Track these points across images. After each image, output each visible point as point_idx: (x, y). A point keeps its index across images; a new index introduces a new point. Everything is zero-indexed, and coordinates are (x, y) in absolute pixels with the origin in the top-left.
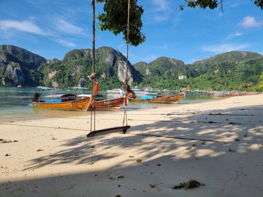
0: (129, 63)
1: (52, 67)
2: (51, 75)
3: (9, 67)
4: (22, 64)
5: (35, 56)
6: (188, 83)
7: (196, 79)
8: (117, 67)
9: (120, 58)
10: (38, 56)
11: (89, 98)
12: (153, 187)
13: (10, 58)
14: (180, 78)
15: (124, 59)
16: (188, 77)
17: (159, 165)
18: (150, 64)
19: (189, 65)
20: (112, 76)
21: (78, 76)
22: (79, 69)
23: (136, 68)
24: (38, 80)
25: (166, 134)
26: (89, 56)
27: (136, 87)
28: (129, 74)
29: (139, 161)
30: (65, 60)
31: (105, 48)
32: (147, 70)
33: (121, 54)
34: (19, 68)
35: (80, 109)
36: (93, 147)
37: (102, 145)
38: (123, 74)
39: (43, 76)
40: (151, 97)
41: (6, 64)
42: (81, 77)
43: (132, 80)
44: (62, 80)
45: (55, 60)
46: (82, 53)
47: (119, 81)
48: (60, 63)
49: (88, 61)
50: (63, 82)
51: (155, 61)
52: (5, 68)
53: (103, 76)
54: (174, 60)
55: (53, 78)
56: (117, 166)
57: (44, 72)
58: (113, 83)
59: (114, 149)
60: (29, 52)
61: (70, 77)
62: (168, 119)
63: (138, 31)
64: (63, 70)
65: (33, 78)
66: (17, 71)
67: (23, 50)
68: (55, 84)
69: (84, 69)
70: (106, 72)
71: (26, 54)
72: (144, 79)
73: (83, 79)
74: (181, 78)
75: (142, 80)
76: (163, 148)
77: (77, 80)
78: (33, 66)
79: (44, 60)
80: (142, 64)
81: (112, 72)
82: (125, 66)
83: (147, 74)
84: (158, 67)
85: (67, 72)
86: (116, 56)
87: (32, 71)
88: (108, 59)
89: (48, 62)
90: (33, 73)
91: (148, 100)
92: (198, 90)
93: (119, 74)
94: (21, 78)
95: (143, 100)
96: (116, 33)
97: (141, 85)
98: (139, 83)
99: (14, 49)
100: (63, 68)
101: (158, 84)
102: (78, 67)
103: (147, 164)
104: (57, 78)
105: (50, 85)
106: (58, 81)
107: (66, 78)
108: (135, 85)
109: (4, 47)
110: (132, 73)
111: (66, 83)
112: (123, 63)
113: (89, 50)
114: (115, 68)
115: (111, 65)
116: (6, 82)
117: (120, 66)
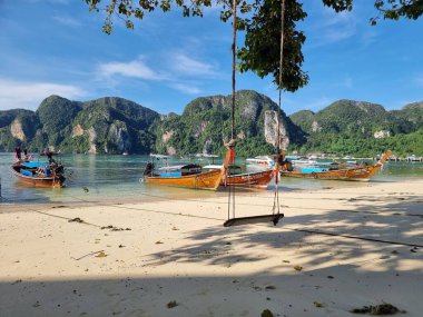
0: (282, 114)
1: (167, 125)
2: (166, 138)
3: (113, 127)
4: (129, 123)
5: (146, 110)
6: (394, 144)
7: (410, 136)
8: (263, 121)
9: (268, 105)
10: (149, 111)
11: (219, 171)
12: (319, 306)
13: (115, 115)
14: (376, 136)
15: (275, 107)
16: (393, 134)
17: (330, 277)
18: (321, 113)
19: (395, 112)
20: (255, 135)
21: (204, 138)
22: (204, 128)
23: (294, 121)
24: (149, 144)
25: (347, 232)
26: (220, 106)
27: (295, 152)
28: (283, 131)
29: (298, 268)
30: (186, 114)
32: (315, 124)
33: (269, 100)
34: (125, 129)
35: (207, 186)
36: (229, 243)
37: (241, 241)
38: (273, 132)
39: (155, 138)
40: (319, 170)
41: (110, 123)
42: (208, 138)
43: (288, 140)
44: (180, 144)
45: (172, 114)
46: (209, 103)
47: (265, 143)
48: (178, 118)
49: (217, 114)
50: (182, 147)
51: (329, 108)
52: (108, 129)
53: (241, 136)
54: (365, 104)
55: (169, 142)
56: (265, 272)
57: (156, 133)
58: (257, 146)
59: (260, 249)
60: (138, 106)
61: (192, 139)
62: (351, 207)
63: (297, 68)
64: (182, 129)
65: (143, 142)
66: (123, 133)
67: (131, 103)
68: (171, 150)
69: (212, 126)
70: (245, 130)
71: (135, 109)
72: (309, 139)
73: (210, 142)
74: (379, 135)
75: (305, 141)
76: (339, 253)
77: (202, 143)
78: (144, 125)
79: (157, 116)
80: (304, 114)
81: (255, 130)
82: (276, 118)
83: (314, 130)
84: (334, 118)
85: (188, 132)
86: (261, 102)
87: (142, 132)
88: (249, 109)
89: (162, 119)
90: (144, 135)
92: (413, 157)
93: (267, 132)
94: (127, 142)
95: (304, 175)
96: (262, 75)
97: (303, 148)
98: (300, 146)
99: (119, 102)
100: (182, 127)
101: (334, 146)
102: (204, 125)
103: (311, 274)
104: (175, 141)
105: (165, 152)
106: (175, 146)
107: (187, 142)
108: (293, 149)
109: (107, 99)
110: (287, 130)
111: (186, 148)
112: (273, 114)
113: (221, 97)
114: (259, 123)
115: (253, 118)
116: (109, 148)
117: (267, 119)
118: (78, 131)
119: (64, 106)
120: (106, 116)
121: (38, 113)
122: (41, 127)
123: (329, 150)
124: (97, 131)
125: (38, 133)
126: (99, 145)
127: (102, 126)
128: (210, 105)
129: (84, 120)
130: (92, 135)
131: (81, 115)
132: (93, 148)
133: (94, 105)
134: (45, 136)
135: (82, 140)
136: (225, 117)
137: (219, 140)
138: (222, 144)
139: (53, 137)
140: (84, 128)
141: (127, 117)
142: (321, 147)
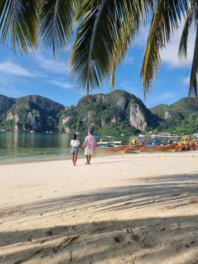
1: (66, 113)
2: (64, 121)
3: (30, 114)
4: (41, 111)
8: (129, 111)
10: (58, 104)
13: (33, 106)
15: (139, 102)
18: (172, 106)
20: (123, 120)
21: (89, 122)
22: (90, 115)
24: (53, 125)
26: (101, 101)
27: (150, 132)
28: (142, 118)
30: (79, 106)
31: (120, 91)
32: (167, 113)
38: (135, 118)
41: (28, 111)
42: (91, 122)
43: (146, 124)
44: (73, 126)
45: (72, 106)
46: (94, 99)
47: (130, 126)
48: (73, 109)
49: (99, 106)
50: (75, 127)
51: (177, 103)
52: (27, 115)
53: (114, 121)
55: (66, 124)
58: (124, 128)
60: (50, 101)
61: (81, 122)
64: (75, 116)
65: (50, 124)
66: (36, 118)
67: (46, 99)
68: (67, 130)
69: (95, 114)
70: (116, 117)
71: (48, 103)
72: (161, 124)
73: (93, 124)
75: (158, 125)
77: (87, 125)
79: (62, 107)
80: (161, 106)
81: (124, 116)
82: (138, 109)
83: (166, 117)
84: (180, 109)
85: (79, 118)
86: (128, 97)
87: (50, 117)
88: (120, 103)
89: (66, 109)
90: (50, 120)
93: (131, 118)
94: (39, 124)
97: (156, 130)
98: (154, 128)
99: (38, 98)
100: (75, 114)
102: (90, 113)
104: (70, 124)
105: (63, 131)
106: (70, 127)
107: (78, 124)
108: (149, 130)
109: (31, 96)
110: (145, 117)
111: (77, 128)
112: (136, 106)
113: (102, 94)
114: (126, 112)
115: (123, 109)
116: (26, 128)
117: (132, 109)
118: (10, 117)
119: (4, 101)
120: (27, 107)
123: (174, 131)
124: (20, 116)
126: (20, 125)
127: (22, 113)
129: (14, 110)
130: (17, 119)
131: (14, 106)
132: (16, 127)
133: (22, 99)
135: (12, 122)
136: (104, 108)
137: (99, 123)
138: (100, 126)
140: (13, 114)
141: (42, 107)
142: (169, 129)
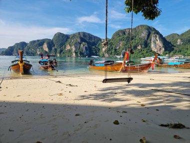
0: (161, 36)
2: (104, 49)
3: (82, 45)
4: (88, 43)
5: (96, 37)
9: (153, 32)
10: (97, 37)
11: (121, 63)
13: (83, 40)
15: (157, 33)
18: (182, 35)
20: (146, 47)
21: (121, 49)
23: (168, 40)
24: (96, 52)
26: (129, 34)
27: (167, 55)
28: (161, 45)
30: (113, 38)
31: (141, 26)
32: (179, 40)
33: (154, 29)
34: (86, 46)
35: (116, 70)
38: (156, 45)
39: (99, 50)
40: (178, 64)
41: (80, 44)
42: (123, 49)
43: (163, 49)
44: (110, 52)
46: (124, 32)
47: (151, 51)
48: (109, 41)
49: (128, 37)
53: (139, 48)
55: (105, 51)
57: (99, 47)
58: (147, 52)
60: (92, 35)
61: (115, 50)
65: (94, 52)
66: (86, 48)
67: (89, 34)
70: (141, 45)
71: (91, 37)
72: (175, 48)
73: (124, 51)
75: (173, 49)
77: (120, 51)
78: (94, 44)
79: (100, 40)
80: (173, 35)
81: (146, 44)
82: (158, 38)
83: (178, 43)
84: (189, 37)
85: (114, 47)
87: (94, 47)
88: (144, 34)
89: (102, 41)
91: (175, 65)
93: (152, 45)
94: (88, 52)
95: (170, 66)
97: (172, 53)
98: (170, 52)
99: (84, 34)
100: (111, 44)
102: (121, 43)
104: (108, 51)
106: (108, 53)
107: (113, 51)
108: (166, 54)
109: (79, 33)
110: (163, 44)
112: (156, 36)
113: (129, 29)
114: (148, 41)
115: (146, 39)
117: (153, 39)
118: (68, 47)
119: (62, 37)
120: (79, 40)
121: (53, 40)
122: (54, 46)
123: (186, 54)
124: (76, 47)
125: (53, 48)
126: (76, 53)
127: (77, 45)
128: (124, 33)
129: (70, 42)
130: (74, 49)
131: (69, 40)
132: (74, 54)
133: (74, 36)
134: (56, 49)
135: (70, 51)
139: (59, 50)
140: (70, 46)
141: (88, 41)
142: (182, 52)
